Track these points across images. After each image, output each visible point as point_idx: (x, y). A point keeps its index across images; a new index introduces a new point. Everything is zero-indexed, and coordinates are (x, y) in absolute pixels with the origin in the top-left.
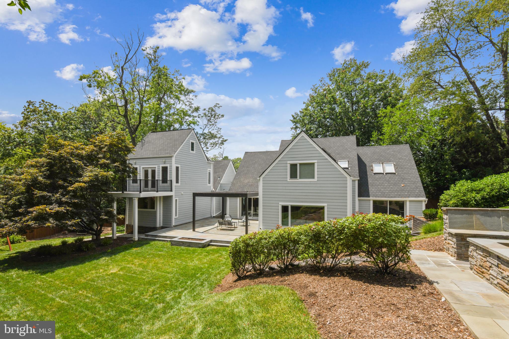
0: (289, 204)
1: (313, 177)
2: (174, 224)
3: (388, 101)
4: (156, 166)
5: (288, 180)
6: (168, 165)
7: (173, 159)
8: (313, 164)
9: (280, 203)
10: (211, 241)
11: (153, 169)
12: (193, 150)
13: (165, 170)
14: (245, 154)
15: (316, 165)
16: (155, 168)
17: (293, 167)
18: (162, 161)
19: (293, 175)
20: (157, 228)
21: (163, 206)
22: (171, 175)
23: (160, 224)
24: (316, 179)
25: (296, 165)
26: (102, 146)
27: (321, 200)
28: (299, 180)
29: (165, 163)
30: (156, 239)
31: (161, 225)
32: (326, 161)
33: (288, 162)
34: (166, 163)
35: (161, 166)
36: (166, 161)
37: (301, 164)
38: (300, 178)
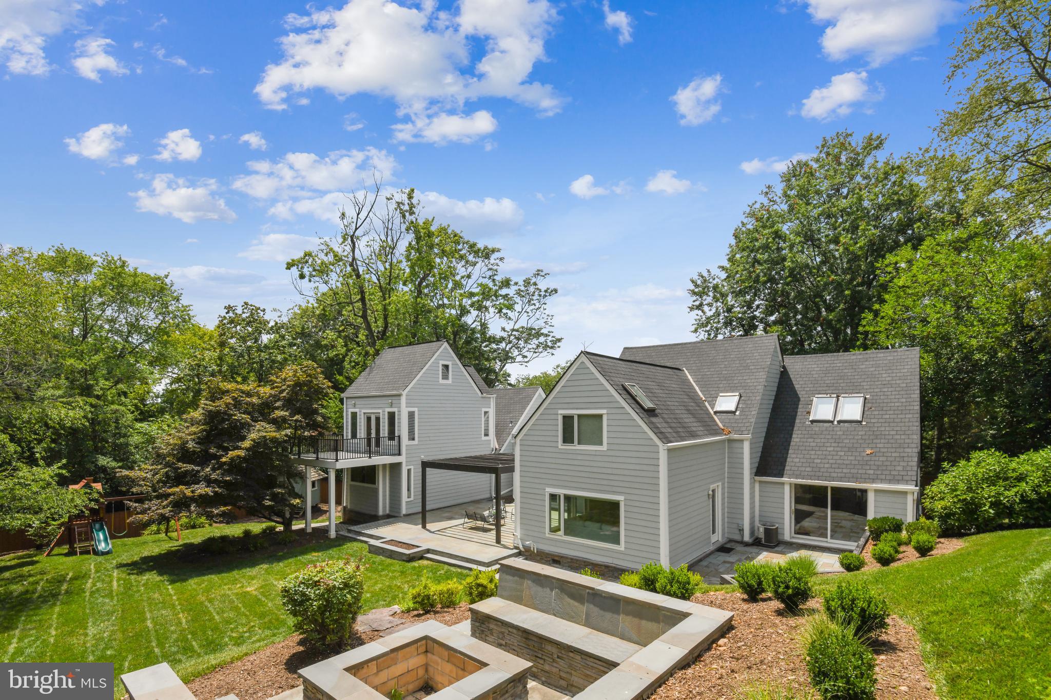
0: (562, 491)
1: (601, 444)
2: (404, 511)
4: (380, 411)
5: (560, 447)
6: (396, 410)
7: (403, 399)
8: (600, 417)
9: (547, 489)
10: (429, 551)
11: (377, 415)
12: (446, 378)
13: (391, 419)
15: (605, 418)
16: (379, 413)
17: (568, 420)
18: (387, 402)
19: (568, 436)
20: (378, 516)
21: (390, 480)
22: (399, 426)
23: (384, 511)
24: (605, 446)
25: (571, 417)
27: (614, 489)
28: (576, 447)
29: (391, 406)
30: (357, 539)
31: (388, 512)
33: (560, 412)
34: (393, 405)
35: (387, 410)
36: (394, 401)
37: (579, 416)
38: (579, 443)
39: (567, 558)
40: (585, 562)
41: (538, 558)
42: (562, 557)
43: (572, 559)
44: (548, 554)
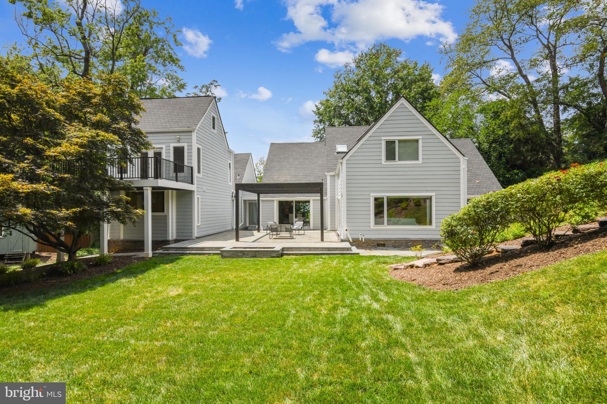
0: (385, 195)
1: (418, 159)
2: (196, 234)
3: (429, 93)
4: (164, 146)
5: (383, 163)
6: (185, 145)
7: (194, 135)
8: (417, 141)
9: (372, 194)
10: (283, 249)
11: (158, 151)
12: (214, 128)
13: (179, 152)
14: (271, 146)
15: (420, 142)
16: (162, 148)
17: (390, 144)
18: (173, 137)
19: (390, 155)
20: (169, 241)
21: (177, 208)
22: (190, 159)
23: (172, 236)
24: (420, 161)
25: (393, 142)
26: (89, 95)
27: (428, 189)
28: (397, 162)
29: (179, 141)
30: (186, 253)
31: (175, 237)
32: (433, 137)
33: (383, 138)
34: (181, 141)
35: (172, 145)
36: (181, 137)
37: (400, 141)
38: (400, 159)
39: (391, 240)
40: (406, 240)
41: (365, 245)
42: (386, 241)
43: (395, 240)
44: (374, 240)
